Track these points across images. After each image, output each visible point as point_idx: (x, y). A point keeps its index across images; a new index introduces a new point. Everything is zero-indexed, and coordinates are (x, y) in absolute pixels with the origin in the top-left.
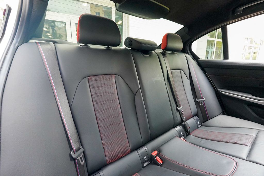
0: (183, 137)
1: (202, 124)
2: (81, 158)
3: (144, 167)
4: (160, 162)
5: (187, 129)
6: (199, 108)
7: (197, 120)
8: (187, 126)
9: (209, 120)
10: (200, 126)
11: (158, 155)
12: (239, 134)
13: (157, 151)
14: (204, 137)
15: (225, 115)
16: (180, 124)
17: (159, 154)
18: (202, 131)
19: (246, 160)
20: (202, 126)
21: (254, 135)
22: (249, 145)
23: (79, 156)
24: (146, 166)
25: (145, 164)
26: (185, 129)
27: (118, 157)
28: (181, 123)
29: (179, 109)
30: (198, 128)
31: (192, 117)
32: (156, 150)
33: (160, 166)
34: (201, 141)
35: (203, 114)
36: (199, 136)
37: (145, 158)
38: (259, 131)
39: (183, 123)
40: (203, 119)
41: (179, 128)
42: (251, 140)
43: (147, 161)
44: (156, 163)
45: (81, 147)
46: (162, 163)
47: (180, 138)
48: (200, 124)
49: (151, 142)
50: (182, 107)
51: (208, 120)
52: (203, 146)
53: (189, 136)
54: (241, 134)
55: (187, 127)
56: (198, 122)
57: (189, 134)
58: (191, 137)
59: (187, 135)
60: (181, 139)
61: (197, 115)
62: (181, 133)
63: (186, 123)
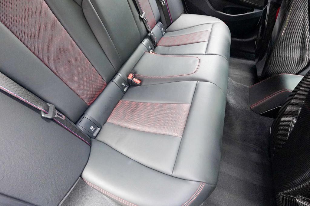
0: (152, 50)
1: (166, 30)
2: (58, 114)
3: (125, 93)
4: (138, 82)
5: (154, 40)
6: (161, 9)
7: (161, 27)
8: (154, 36)
9: (173, 23)
10: (165, 33)
11: (134, 77)
12: (198, 32)
13: (133, 73)
14: (170, 44)
15: (186, 13)
16: (146, 37)
17: (135, 75)
18: (168, 38)
19: (205, 55)
20: (166, 32)
21: (210, 30)
22: (207, 40)
23: (54, 114)
24: (127, 91)
25: (125, 90)
26: (152, 41)
27: (97, 95)
28: (147, 35)
29: (142, 17)
30: (163, 35)
31: (156, 25)
32: (131, 73)
33: (140, 85)
34: (169, 50)
35: (166, 17)
36: (166, 44)
37: (123, 84)
38: (213, 24)
39: (149, 34)
40: (167, 24)
41: (146, 41)
42: (208, 36)
43: (125, 86)
44: (135, 85)
45: (49, 105)
46: (141, 82)
47: (149, 52)
48: (164, 31)
49: (123, 67)
50: (144, 13)
51: (171, 24)
52: (172, 53)
53: (157, 48)
54: (194, 33)
55: (153, 38)
56: (163, 29)
57: (156, 46)
58: (159, 47)
59: (155, 47)
60: (151, 53)
61: (160, 20)
62: (149, 47)
63: (152, 33)
